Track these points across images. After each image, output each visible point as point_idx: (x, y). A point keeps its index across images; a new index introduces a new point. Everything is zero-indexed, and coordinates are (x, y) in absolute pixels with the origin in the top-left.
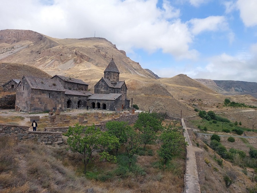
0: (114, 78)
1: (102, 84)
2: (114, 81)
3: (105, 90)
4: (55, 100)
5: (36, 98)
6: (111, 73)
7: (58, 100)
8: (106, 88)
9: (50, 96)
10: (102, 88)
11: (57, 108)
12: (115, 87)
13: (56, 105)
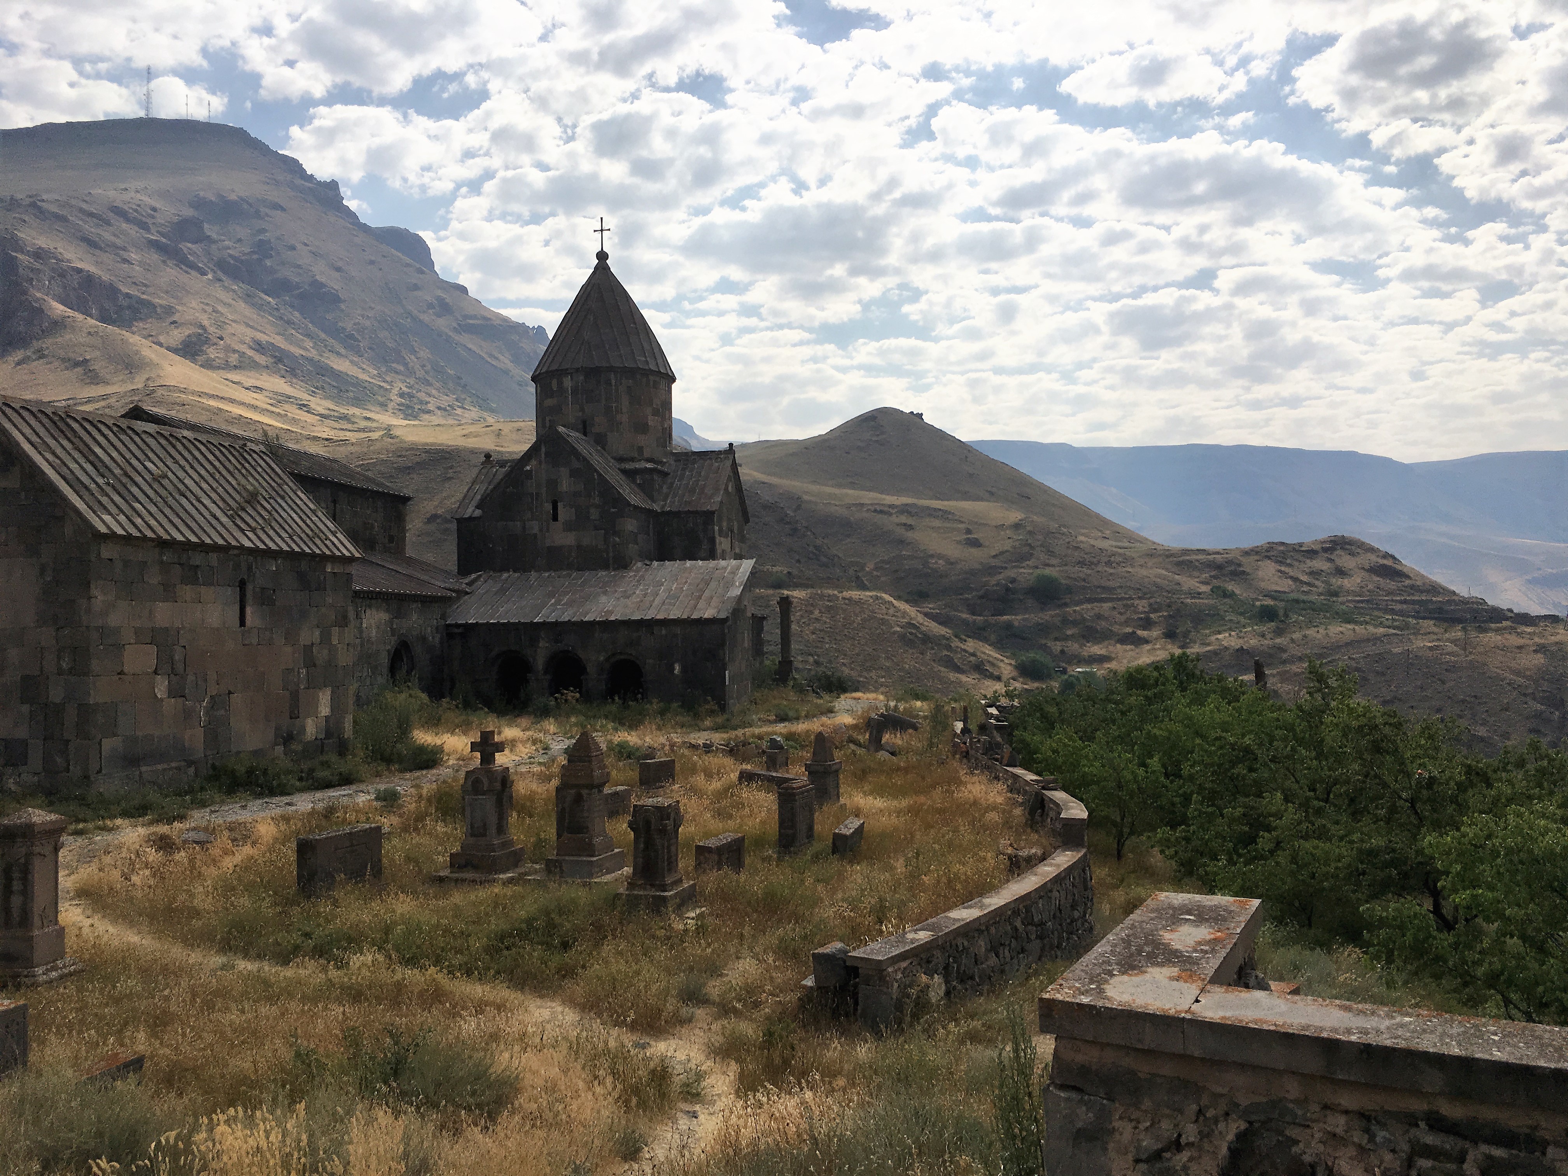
0: (643, 428)
2: (641, 450)
3: (587, 538)
4: (288, 649)
5: (137, 632)
6: (613, 382)
7: (308, 649)
8: (594, 514)
9: (249, 610)
10: (555, 518)
11: (303, 729)
12: (663, 506)
13: (295, 696)
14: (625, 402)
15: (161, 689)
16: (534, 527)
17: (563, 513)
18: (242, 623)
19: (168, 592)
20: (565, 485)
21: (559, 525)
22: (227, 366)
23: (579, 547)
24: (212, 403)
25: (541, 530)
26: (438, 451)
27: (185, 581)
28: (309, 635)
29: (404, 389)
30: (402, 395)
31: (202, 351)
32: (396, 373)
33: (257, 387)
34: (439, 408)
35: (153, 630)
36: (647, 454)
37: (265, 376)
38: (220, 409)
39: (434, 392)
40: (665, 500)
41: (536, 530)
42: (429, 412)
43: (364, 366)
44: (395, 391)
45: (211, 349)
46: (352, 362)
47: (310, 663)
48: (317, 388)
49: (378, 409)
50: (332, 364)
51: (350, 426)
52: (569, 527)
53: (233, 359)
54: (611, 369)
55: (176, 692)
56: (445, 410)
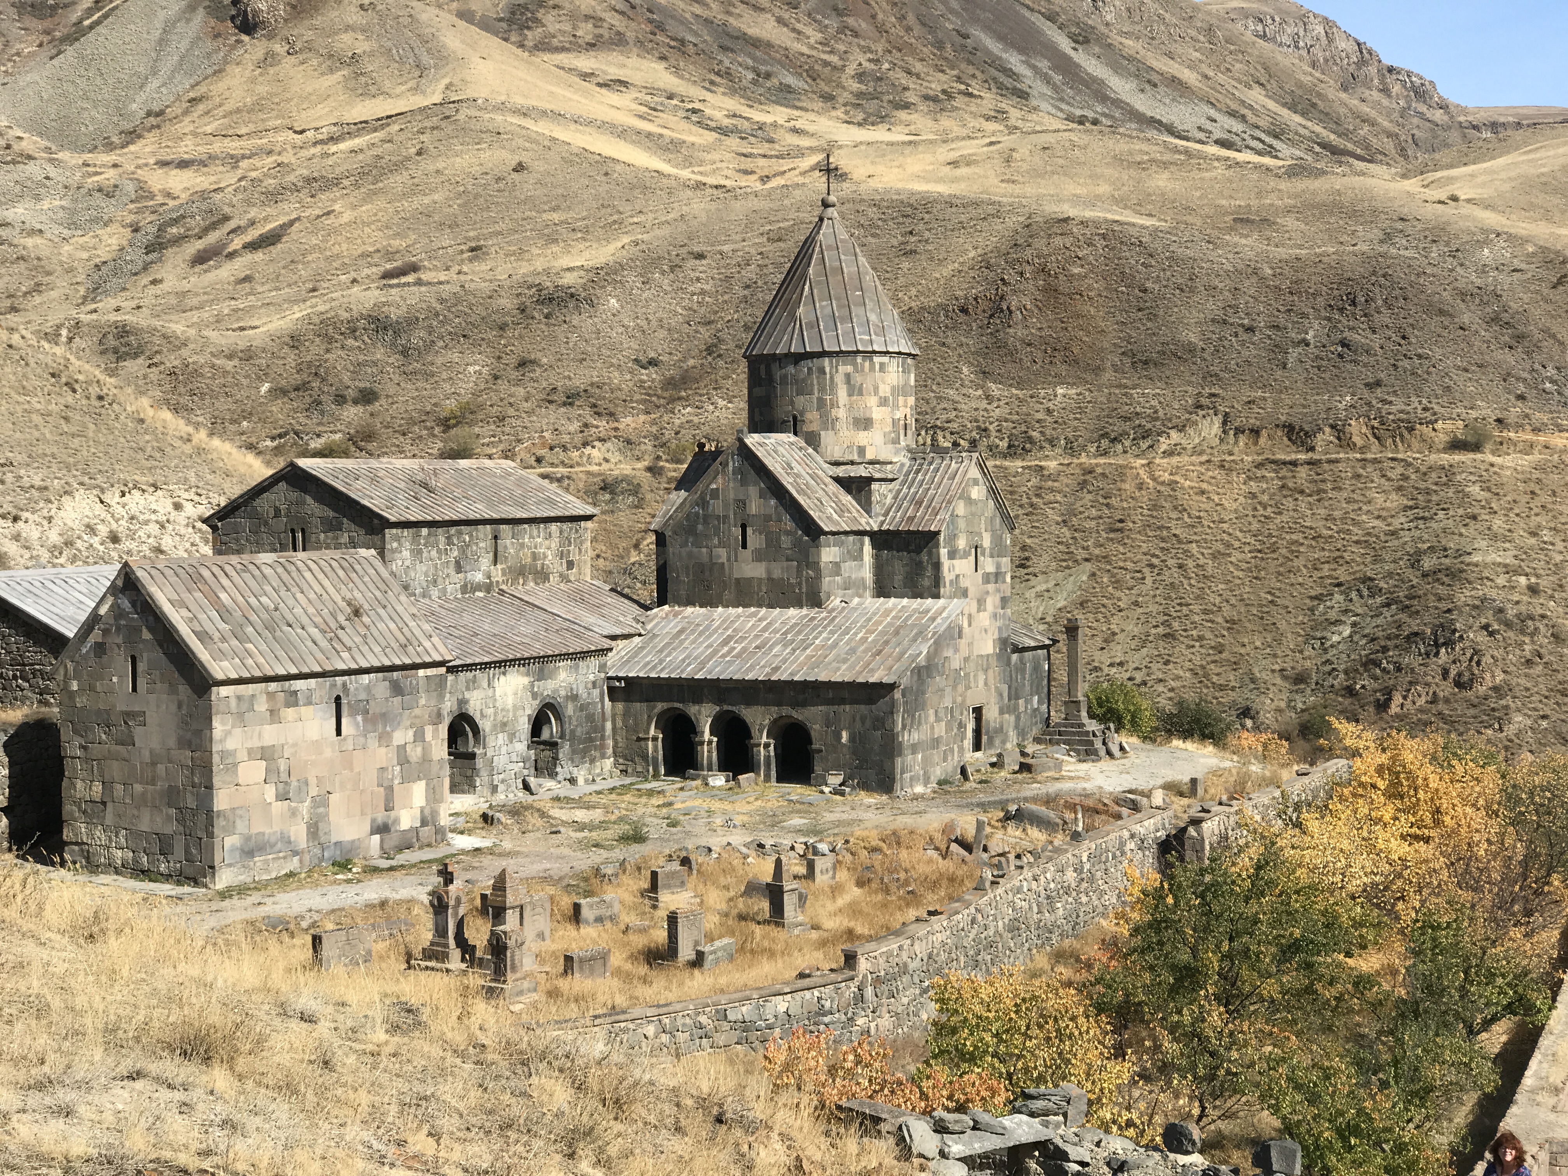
0: (865, 423)
1: (742, 504)
2: (862, 450)
3: (778, 571)
4: (383, 750)
5: (250, 751)
6: (827, 370)
7: (402, 749)
8: (786, 542)
9: (344, 721)
10: (744, 546)
11: (397, 821)
12: (882, 523)
13: (390, 789)
14: (842, 393)
15: (270, 792)
16: (722, 554)
17: (755, 540)
18: (339, 732)
19: (274, 715)
20: (754, 507)
21: (747, 554)
22: (575, 46)
23: (770, 579)
24: (543, 128)
25: (729, 560)
26: (892, 204)
27: (288, 705)
28: (402, 736)
29: (866, 64)
30: (860, 76)
31: (537, 21)
32: (856, 34)
33: (620, 81)
34: (926, 98)
35: (262, 748)
36: (870, 455)
37: (633, 61)
38: (553, 139)
39: (918, 67)
40: (886, 514)
41: (724, 559)
42: (907, 106)
43: (799, 26)
44: (851, 70)
45: (550, 17)
46: (780, 21)
47: (403, 760)
48: (718, 74)
49: (819, 105)
50: (744, 28)
51: (765, 148)
52: (759, 556)
53: (586, 31)
54: (823, 354)
55: (283, 797)
56: (935, 99)
